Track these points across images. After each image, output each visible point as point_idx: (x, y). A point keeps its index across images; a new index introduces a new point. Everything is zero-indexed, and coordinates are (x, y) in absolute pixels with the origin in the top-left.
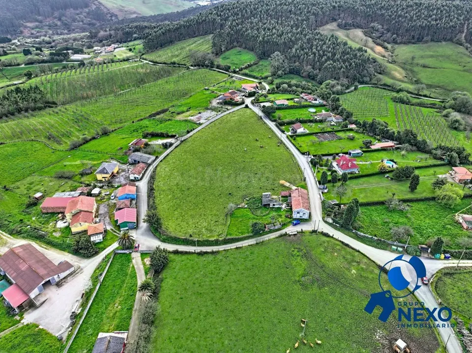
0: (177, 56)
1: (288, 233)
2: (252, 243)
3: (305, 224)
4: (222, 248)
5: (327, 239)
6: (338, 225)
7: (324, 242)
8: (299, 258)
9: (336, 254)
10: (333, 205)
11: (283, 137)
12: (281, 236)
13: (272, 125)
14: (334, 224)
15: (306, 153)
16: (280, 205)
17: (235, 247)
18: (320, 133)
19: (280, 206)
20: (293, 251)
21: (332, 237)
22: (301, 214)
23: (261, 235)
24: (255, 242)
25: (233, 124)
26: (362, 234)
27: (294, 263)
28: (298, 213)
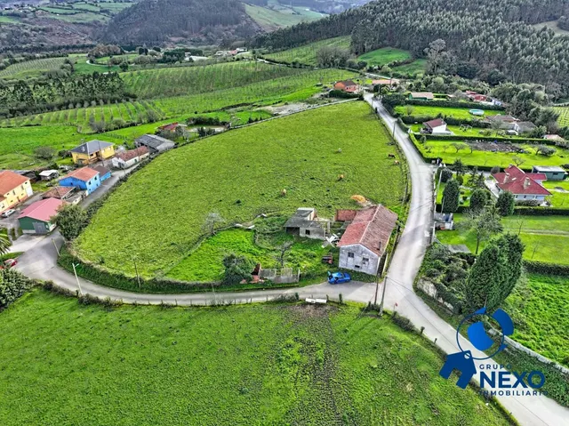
0: (304, 56)
1: (301, 297)
2: (202, 303)
3: (361, 285)
4: (131, 298)
5: (403, 336)
6: (449, 306)
7: (387, 343)
8: (293, 371)
9: (409, 388)
10: (455, 254)
11: (401, 137)
12: (281, 301)
13: (390, 122)
14: (441, 300)
15: (435, 159)
16: (321, 233)
17: (159, 303)
18: (479, 139)
19: (321, 238)
20: (290, 346)
21: (419, 335)
22: (358, 259)
23: (241, 289)
24: (208, 303)
25: (325, 116)
26: (518, 345)
27: (271, 384)
28: (351, 255)
